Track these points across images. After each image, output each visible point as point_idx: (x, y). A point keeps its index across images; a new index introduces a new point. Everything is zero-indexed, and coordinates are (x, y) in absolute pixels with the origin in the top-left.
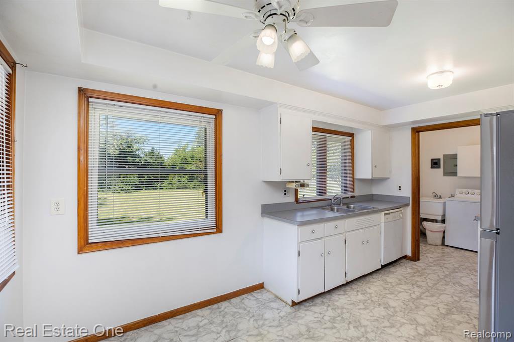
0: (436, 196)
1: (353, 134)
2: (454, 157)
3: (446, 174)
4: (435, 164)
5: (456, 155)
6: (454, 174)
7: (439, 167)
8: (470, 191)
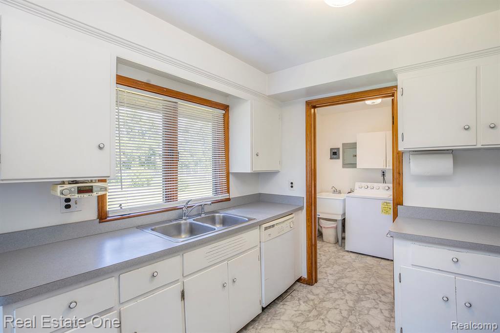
0: (337, 191)
1: (228, 106)
2: (354, 146)
3: (345, 165)
4: (334, 154)
5: (356, 143)
6: (354, 165)
7: (338, 158)
8: (369, 184)
